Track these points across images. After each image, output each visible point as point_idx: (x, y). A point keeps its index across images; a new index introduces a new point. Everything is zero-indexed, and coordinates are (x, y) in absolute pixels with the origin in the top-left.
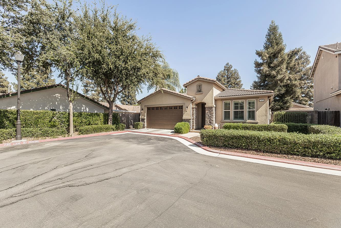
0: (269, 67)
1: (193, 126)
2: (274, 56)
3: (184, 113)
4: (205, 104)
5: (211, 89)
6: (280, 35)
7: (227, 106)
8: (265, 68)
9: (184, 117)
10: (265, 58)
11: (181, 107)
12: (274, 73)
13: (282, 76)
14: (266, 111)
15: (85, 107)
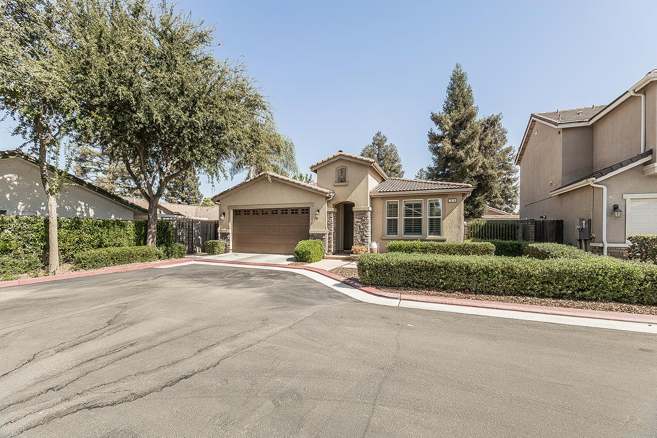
0: (453, 143)
1: (329, 247)
2: (460, 125)
3: (311, 221)
4: (353, 205)
5: (365, 176)
6: (469, 91)
7: (393, 210)
8: (447, 145)
9: (313, 230)
10: (447, 128)
11: (306, 211)
12: (461, 153)
13: (473, 159)
14: (460, 220)
15: (85, 205)
